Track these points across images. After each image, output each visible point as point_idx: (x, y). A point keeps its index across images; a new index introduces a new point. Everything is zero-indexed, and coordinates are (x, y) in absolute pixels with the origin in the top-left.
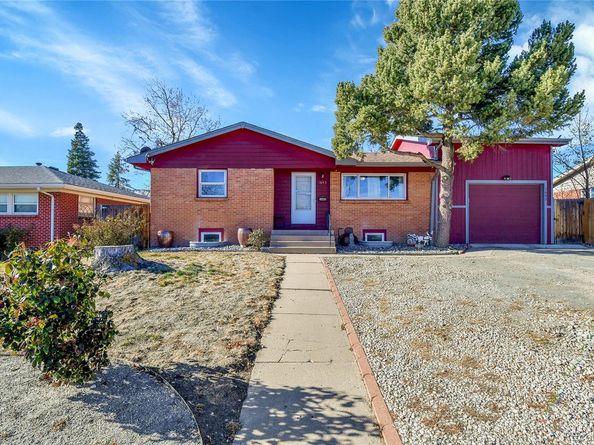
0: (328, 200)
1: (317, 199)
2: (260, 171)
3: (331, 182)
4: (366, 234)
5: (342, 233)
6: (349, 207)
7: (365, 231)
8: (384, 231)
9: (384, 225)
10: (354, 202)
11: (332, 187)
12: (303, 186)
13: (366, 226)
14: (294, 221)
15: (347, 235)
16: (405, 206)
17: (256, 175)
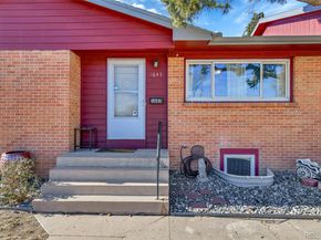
0: (165, 102)
1: (148, 100)
2: (47, 54)
3: (170, 74)
4: (226, 156)
5: (186, 154)
6: (199, 112)
7: (224, 151)
8: (255, 152)
9: (256, 143)
10: (206, 105)
11: (170, 81)
12: (126, 81)
13: (225, 144)
14: (110, 136)
15: (193, 157)
16: (288, 112)
17: (40, 61)
